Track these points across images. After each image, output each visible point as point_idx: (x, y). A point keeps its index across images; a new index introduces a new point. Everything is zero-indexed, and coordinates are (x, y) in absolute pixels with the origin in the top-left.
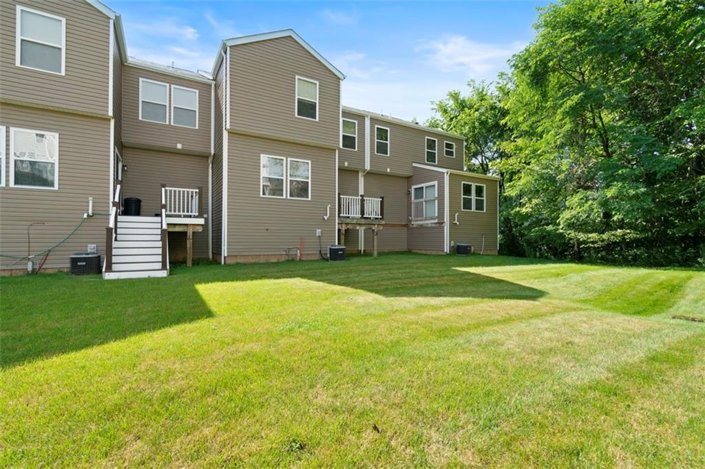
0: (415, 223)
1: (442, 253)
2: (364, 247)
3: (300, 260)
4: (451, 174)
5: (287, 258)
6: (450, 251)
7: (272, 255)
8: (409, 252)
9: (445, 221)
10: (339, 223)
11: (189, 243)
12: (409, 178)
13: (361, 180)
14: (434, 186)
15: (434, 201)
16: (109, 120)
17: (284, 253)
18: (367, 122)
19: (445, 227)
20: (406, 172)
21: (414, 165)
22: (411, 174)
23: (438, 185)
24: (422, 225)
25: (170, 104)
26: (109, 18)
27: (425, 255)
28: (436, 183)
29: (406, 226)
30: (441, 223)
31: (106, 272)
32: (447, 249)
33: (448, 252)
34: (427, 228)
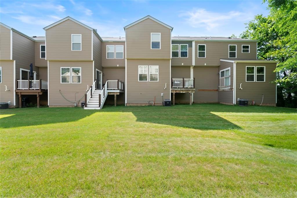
0: (221, 89)
1: (231, 104)
2: (193, 101)
3: (154, 105)
4: (237, 63)
5: (149, 104)
6: (236, 103)
7: (143, 103)
8: (218, 103)
9: (234, 87)
10: (171, 91)
11: (115, 99)
12: (219, 67)
13: (192, 70)
14: (229, 70)
15: (229, 77)
16: (93, 61)
17: (148, 102)
18: (194, 44)
19: (234, 91)
20: (216, 64)
21: (221, 60)
22: (220, 65)
23: (231, 69)
24: (224, 90)
25: (115, 52)
26: (91, 31)
27: (225, 105)
28: (229, 68)
29: (217, 90)
30: (232, 89)
31: (85, 107)
32: (234, 102)
33: (235, 104)
34: (226, 91)
